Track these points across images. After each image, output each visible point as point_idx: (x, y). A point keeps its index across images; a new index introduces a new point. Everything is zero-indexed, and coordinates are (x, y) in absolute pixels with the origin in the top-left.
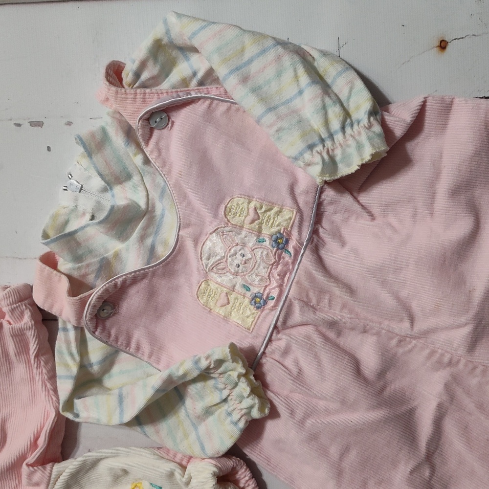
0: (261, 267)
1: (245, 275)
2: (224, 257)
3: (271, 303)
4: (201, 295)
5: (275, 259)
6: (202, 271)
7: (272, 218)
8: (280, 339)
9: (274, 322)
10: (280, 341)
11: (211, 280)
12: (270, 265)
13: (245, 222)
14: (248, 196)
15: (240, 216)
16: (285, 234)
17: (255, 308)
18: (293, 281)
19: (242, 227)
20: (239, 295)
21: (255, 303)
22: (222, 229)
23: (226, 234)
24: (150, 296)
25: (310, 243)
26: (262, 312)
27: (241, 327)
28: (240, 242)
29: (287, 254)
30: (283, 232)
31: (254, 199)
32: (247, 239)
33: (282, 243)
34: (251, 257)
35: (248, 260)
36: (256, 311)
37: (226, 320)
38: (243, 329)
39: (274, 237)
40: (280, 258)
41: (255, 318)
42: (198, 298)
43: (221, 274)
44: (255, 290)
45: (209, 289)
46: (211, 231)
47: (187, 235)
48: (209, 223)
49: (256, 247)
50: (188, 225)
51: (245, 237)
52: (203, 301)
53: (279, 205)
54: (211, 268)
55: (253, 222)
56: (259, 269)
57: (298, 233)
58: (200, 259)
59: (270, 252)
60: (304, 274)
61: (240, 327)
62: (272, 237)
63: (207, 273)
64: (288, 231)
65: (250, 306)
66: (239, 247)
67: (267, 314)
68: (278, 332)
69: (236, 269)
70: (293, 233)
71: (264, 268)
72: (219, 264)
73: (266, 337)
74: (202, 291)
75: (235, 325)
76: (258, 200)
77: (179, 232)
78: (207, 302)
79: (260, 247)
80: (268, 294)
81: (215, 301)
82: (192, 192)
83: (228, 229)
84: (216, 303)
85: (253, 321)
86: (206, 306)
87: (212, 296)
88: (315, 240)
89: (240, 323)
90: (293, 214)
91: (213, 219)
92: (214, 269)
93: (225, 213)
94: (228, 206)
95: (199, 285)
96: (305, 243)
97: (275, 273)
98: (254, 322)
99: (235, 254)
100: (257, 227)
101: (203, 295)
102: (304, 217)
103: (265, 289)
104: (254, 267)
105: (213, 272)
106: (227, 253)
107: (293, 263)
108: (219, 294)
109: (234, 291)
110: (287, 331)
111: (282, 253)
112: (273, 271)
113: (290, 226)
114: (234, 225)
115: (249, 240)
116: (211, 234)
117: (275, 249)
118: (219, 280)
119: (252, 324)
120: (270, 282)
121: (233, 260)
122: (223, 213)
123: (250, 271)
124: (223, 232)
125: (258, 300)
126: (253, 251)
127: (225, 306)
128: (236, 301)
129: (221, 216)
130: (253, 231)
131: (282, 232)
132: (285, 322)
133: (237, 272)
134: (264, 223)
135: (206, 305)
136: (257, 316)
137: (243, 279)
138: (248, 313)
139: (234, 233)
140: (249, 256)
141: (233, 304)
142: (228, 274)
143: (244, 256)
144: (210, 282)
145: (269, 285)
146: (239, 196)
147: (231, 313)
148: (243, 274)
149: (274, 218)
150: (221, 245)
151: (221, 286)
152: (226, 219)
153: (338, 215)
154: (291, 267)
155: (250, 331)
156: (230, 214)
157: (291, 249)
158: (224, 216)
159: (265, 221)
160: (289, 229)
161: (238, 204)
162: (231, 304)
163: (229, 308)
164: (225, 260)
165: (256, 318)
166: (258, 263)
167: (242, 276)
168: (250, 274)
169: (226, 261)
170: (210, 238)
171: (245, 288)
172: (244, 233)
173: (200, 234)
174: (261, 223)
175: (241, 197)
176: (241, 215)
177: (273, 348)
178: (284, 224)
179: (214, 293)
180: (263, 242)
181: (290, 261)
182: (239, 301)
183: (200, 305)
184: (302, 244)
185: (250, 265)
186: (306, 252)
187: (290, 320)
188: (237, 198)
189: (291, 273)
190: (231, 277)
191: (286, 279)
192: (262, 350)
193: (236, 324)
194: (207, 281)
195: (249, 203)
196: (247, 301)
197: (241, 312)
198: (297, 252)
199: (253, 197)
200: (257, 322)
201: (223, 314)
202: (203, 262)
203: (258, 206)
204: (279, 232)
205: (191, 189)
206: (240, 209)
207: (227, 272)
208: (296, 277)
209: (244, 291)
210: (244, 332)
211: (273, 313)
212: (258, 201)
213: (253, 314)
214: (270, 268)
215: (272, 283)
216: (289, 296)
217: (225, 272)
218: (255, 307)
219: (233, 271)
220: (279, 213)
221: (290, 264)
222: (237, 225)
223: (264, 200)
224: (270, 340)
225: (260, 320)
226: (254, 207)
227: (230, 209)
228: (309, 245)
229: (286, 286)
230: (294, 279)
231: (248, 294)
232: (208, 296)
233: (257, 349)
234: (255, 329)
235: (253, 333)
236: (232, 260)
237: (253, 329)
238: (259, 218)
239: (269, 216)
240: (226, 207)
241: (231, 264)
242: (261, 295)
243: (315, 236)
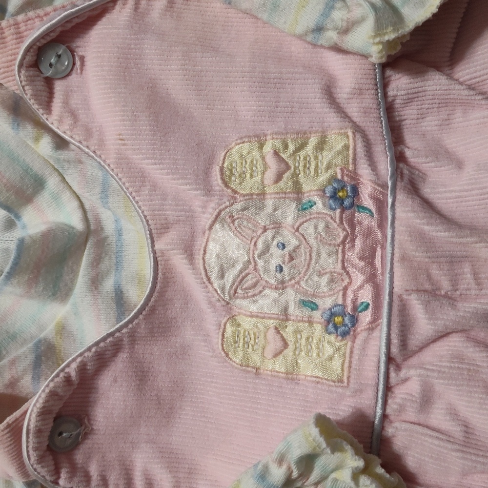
0: (324, 255)
1: (298, 283)
2: (249, 262)
3: (366, 317)
4: (232, 349)
5: (344, 229)
6: (218, 304)
7: (312, 160)
8: (405, 380)
9: (383, 349)
10: (408, 383)
11: (240, 314)
12: (339, 246)
13: (266, 182)
14: (257, 136)
15: (252, 177)
16: (346, 178)
17: (340, 338)
18: (392, 259)
19: (262, 194)
20: (301, 324)
21: (336, 327)
22: (228, 209)
23: (238, 218)
24: (141, 380)
25: (399, 179)
26: (354, 342)
27: (324, 381)
28: (268, 223)
29: (363, 214)
30: (342, 176)
31: (269, 137)
32: (279, 212)
33: (347, 197)
34: (297, 243)
35: (294, 251)
36: (342, 343)
37: (293, 379)
38: (330, 386)
39: (329, 190)
40: (352, 226)
41: (344, 355)
42: (227, 355)
43: (254, 296)
44: (326, 303)
45: (242, 332)
46: (210, 222)
47: (169, 247)
48: (200, 210)
49: (302, 221)
50: (165, 228)
51: (275, 210)
52: (237, 358)
53: (316, 132)
54: (232, 292)
55: (279, 178)
56: (321, 261)
57: (369, 168)
58: (207, 282)
59: (331, 221)
60: (409, 238)
61: (322, 383)
62: (324, 191)
63: (228, 303)
64: (350, 171)
65: (327, 336)
66: (270, 233)
67: (366, 341)
68: (398, 368)
69: (279, 275)
70: (360, 172)
71: (329, 255)
72: (243, 278)
73: (378, 384)
74: (231, 340)
75: (313, 382)
76: (275, 137)
77: (153, 246)
78: (246, 357)
79: (308, 217)
80: (354, 301)
81: (260, 351)
82: (152, 164)
83: (238, 206)
84: (263, 352)
85: (344, 361)
86: (247, 366)
87: (252, 342)
88: (406, 172)
89: (320, 374)
90: (348, 137)
91: (205, 198)
92: (239, 291)
93: (223, 180)
94: (225, 165)
95: (221, 330)
96: (390, 184)
97: (353, 256)
98: (346, 365)
99: (267, 248)
100: (290, 183)
101: (235, 348)
102: (371, 137)
103: (344, 295)
104: (311, 259)
105: (237, 298)
106: (251, 252)
107: (381, 225)
108: (262, 336)
109: (287, 320)
110: (414, 360)
111: (353, 215)
112: (348, 254)
113: (351, 161)
114: (247, 195)
115: (283, 213)
116: (211, 228)
117: (338, 211)
118: (254, 308)
119: (343, 370)
120: (350, 277)
121: (267, 262)
122: (220, 182)
123: (307, 270)
124: (231, 216)
125: (338, 319)
126: (297, 230)
127: (280, 353)
128: (299, 336)
129: (217, 188)
130: (285, 193)
131: (339, 177)
132: (404, 344)
133: (283, 282)
134: (302, 173)
135: (245, 363)
136: (348, 351)
137: (297, 292)
138: (329, 350)
139: (252, 209)
140: (294, 242)
141: (295, 344)
142: (267, 291)
143: (284, 246)
144: (240, 319)
145: (350, 283)
146: (239, 141)
147: (297, 363)
148: (293, 282)
149: (316, 158)
150: (237, 241)
151: (263, 318)
152: (229, 191)
153: (428, 119)
154: (379, 235)
155: (345, 384)
156: (233, 178)
157: (367, 201)
158: (223, 186)
159: (301, 168)
160: (351, 167)
161: (242, 156)
162: (291, 346)
163: (291, 354)
164: (251, 267)
165: (347, 355)
166: (315, 249)
167: (293, 286)
168: (306, 277)
169: (255, 269)
170: (213, 235)
171: (305, 306)
172: (270, 203)
173: (193, 237)
174: (295, 175)
175: (243, 142)
176: (255, 174)
177: (398, 400)
178: (339, 161)
179: (252, 336)
180: (311, 206)
181: (374, 224)
182: (305, 335)
183: (236, 368)
184: (384, 186)
185: (301, 259)
186: (398, 197)
187: (412, 337)
188: (237, 147)
189: (383, 248)
190: (274, 294)
191: (378, 262)
192: (379, 412)
193: (314, 379)
194: (232, 318)
195: (261, 146)
196: (318, 329)
197: (315, 355)
198: (380, 204)
199: (265, 135)
200: (350, 362)
201: (283, 370)
202: (215, 285)
203: (278, 144)
204: (333, 178)
205: (148, 159)
206: (248, 164)
207: (264, 288)
208: (396, 250)
209: (307, 312)
210: (334, 389)
211: (376, 333)
212: (277, 139)
213: (338, 349)
214: (340, 251)
215: (353, 278)
216: (396, 290)
217: (261, 289)
218: (337, 336)
219: (273, 282)
220: (321, 146)
221: (376, 229)
222: (252, 195)
223: (287, 133)
224: (388, 388)
225: (356, 356)
226: (272, 151)
227: (231, 170)
228: (399, 183)
229: (382, 274)
230: (393, 254)
231: (317, 315)
232: (244, 346)
233: (369, 412)
234: (353, 376)
235: (352, 385)
236: (265, 262)
237: (348, 378)
238: (288, 167)
239: (305, 159)
240: (222, 169)
241: (266, 271)
242: (340, 308)
243: (401, 165)
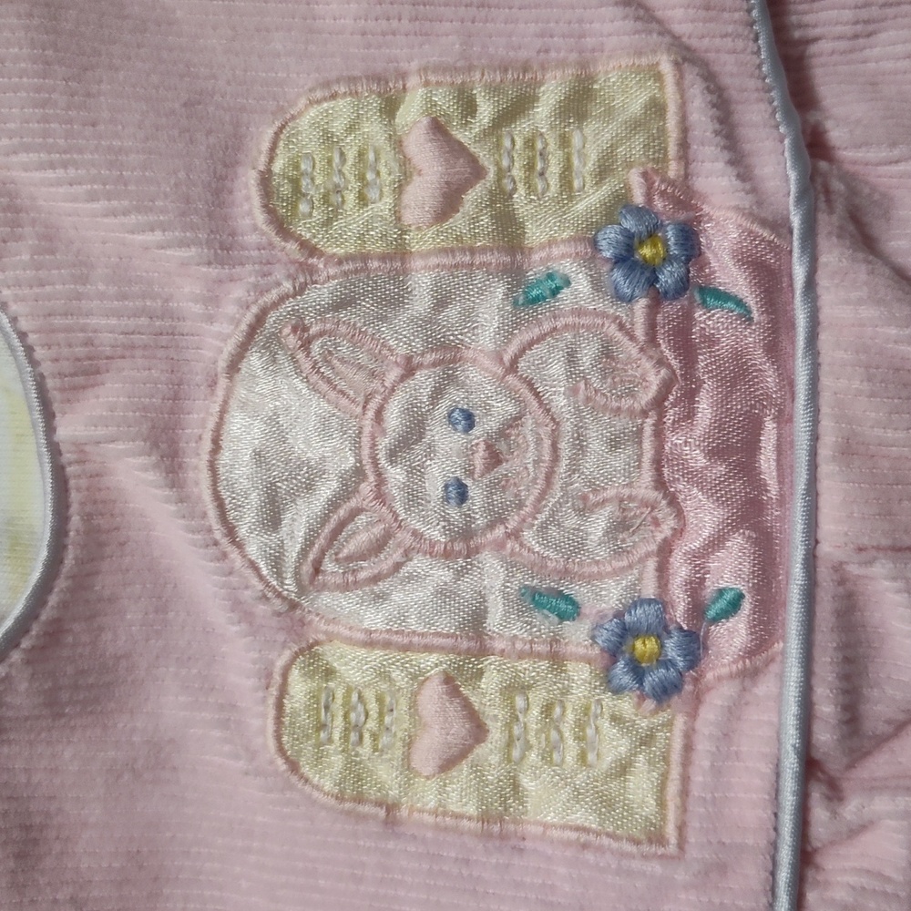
0: (596, 445)
1: (515, 534)
2: (359, 472)
3: (732, 636)
4: (308, 748)
5: (661, 362)
6: (261, 609)
7: (552, 147)
8: (863, 828)
9: (791, 737)
10: (867, 838)
11: (331, 637)
12: (644, 413)
13: (409, 217)
14: (379, 78)
15: (362, 200)
16: (659, 204)
17: (650, 704)
18: (813, 453)
19: (399, 254)
20: (525, 664)
21: (637, 671)
22: (289, 305)
23: (321, 334)
24: (20, 856)
25: (822, 205)
26: (693, 715)
27: (606, 841)
28: (418, 345)
29: (717, 313)
30: (649, 197)
31: (413, 81)
32: (452, 313)
33: (668, 259)
34: (511, 409)
35: (502, 433)
36: (658, 719)
37: (503, 837)
38: (625, 855)
39: (609, 239)
40: (686, 347)
41: (666, 759)
42: (294, 767)
43: (376, 579)
44: (606, 597)
45: (340, 693)
46: (230, 347)
47: (101, 432)
48: (197, 309)
49: (527, 337)
50: (87, 371)
51: (441, 303)
52: (326, 777)
53: (562, 64)
54: (307, 569)
55: (449, 202)
56: (589, 465)
57: (731, 171)
58: (224, 541)
59: (619, 335)
60: (866, 386)
61: (600, 849)
62: (594, 243)
63: (294, 606)
64: (672, 183)
65: (607, 699)
66: (424, 381)
67: (733, 712)
68: (835, 793)
69: (454, 513)
70: (700, 184)
71: (614, 444)
72: (342, 525)
73: (774, 846)
74: (304, 719)
75: (568, 844)
76: (433, 78)
77: (50, 429)
78: (355, 772)
79: (546, 327)
80: (695, 587)
81: (399, 752)
82: (41, 166)
83: (321, 293)
84: (407, 758)
85: (664, 778)
86: (359, 799)
87: (372, 724)
88: (837, 186)
89: (592, 822)
90: (659, 77)
91: (214, 271)
92: (329, 566)
93: (269, 210)
94: (278, 166)
95: (274, 691)
96: (796, 221)
97: (690, 446)
98: (673, 788)
99: (415, 431)
100: (485, 220)
101: (319, 745)
102: (726, 81)
103: (663, 570)
104: (556, 458)
105: (324, 587)
106: (366, 440)
107: (775, 348)
108: (403, 705)
109: (484, 651)
110: (879, 765)
111: (687, 317)
112: (674, 440)
113: (672, 149)
114: (349, 258)
115: (468, 316)
116: (233, 367)
117: (641, 304)
118: (374, 619)
119: (661, 803)
120: (680, 514)
121: (416, 472)
122: (260, 217)
123: (542, 496)
124: (300, 328)
125: (646, 646)
126: (513, 367)
127: (463, 753)
128: (519, 702)
129: (252, 239)
130: (472, 251)
131: (639, 198)
132: (851, 716)
133: (467, 534)
134: (521, 190)
135: (354, 790)
136: (677, 744)
137: (511, 565)
138: (613, 745)
139: (367, 304)
140: (503, 408)
141: (508, 726)
142: (418, 564)
143: (470, 420)
144: (333, 654)
145: (679, 532)
146: (319, 94)
147: (516, 786)
148: (499, 531)
149: (564, 142)
150: (318, 407)
151: (406, 648)
152: (292, 246)
153: (883, 36)
154: (770, 379)
155: (672, 848)
156: (303, 207)
157: (729, 275)
158: (270, 231)
159: (517, 172)
160: (673, 170)
161: (328, 139)
162: (496, 734)
163: (494, 759)
164: (366, 488)
165: (675, 757)
166: (567, 427)
167: (499, 546)
168: (542, 517)
169: (380, 496)
170: (241, 392)
171: (539, 606)
172: (422, 282)
173: (176, 397)
174: (500, 200)
175: (334, 96)
176: (372, 194)
177: (840, 894)
178: (635, 148)
179: (373, 707)
180: (555, 292)
181: (752, 339)
182: (537, 698)
183: (323, 807)
184: (779, 226)
185: (525, 461)
186: (823, 259)
187: (876, 693)
188: (313, 112)
189: (784, 419)
190: (441, 574)
191: (767, 462)
193: (573, 835)
194: (308, 652)
195: (390, 107)
196: (580, 675)
197: (570, 758)
198: (769, 277)
199: (403, 76)
200: (685, 779)
201: (472, 810)
202: (253, 550)
203: (444, 101)
204: (620, 204)
205: (27, 149)
206: (350, 161)
207: (407, 555)
208: (826, 424)
209: (544, 623)
210: (636, 865)
211: (765, 687)
212: (439, 84)
213: (647, 740)
214: (648, 430)
215: (691, 518)
216: (825, 548)
217: (397, 557)
218: (642, 698)
219: (436, 534)
220: (578, 104)
221: (758, 357)
222: (365, 258)
223: (470, 68)
224: (805, 857)
225: (702, 761)
226: (425, 121)
227: (295, 183)
228: (823, 218)
229: (782, 501)
230: (815, 438)
231: (577, 635)
232: (345, 738)
234: (694, 823)
235: (693, 852)
236: (411, 471)
237: (681, 828)
238: (478, 172)
239: (530, 144)
240: (266, 179)
241: (414, 497)
242: (651, 610)
243: (823, 165)
